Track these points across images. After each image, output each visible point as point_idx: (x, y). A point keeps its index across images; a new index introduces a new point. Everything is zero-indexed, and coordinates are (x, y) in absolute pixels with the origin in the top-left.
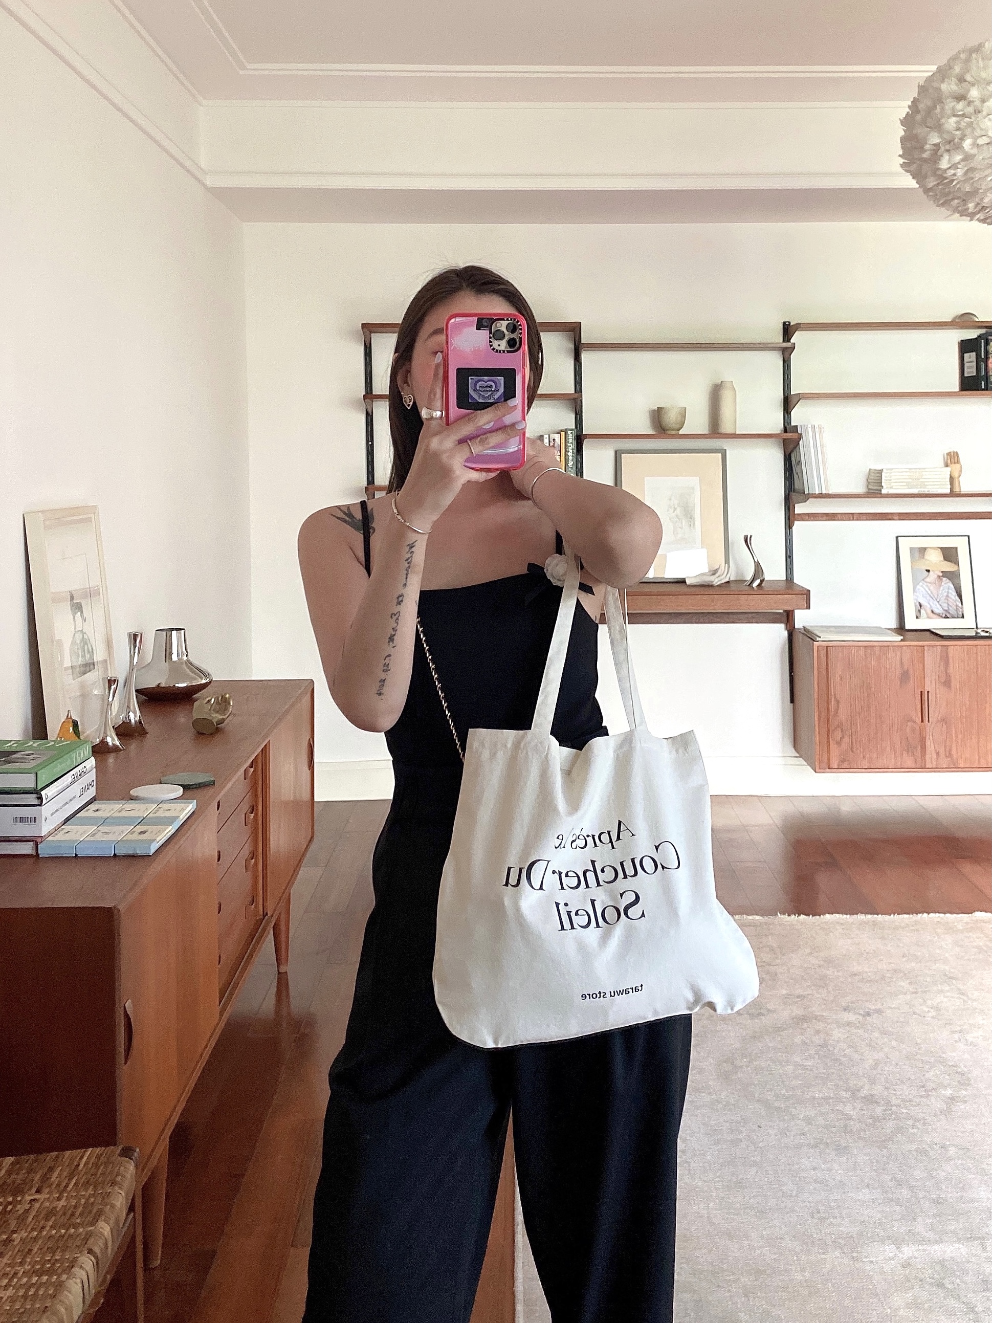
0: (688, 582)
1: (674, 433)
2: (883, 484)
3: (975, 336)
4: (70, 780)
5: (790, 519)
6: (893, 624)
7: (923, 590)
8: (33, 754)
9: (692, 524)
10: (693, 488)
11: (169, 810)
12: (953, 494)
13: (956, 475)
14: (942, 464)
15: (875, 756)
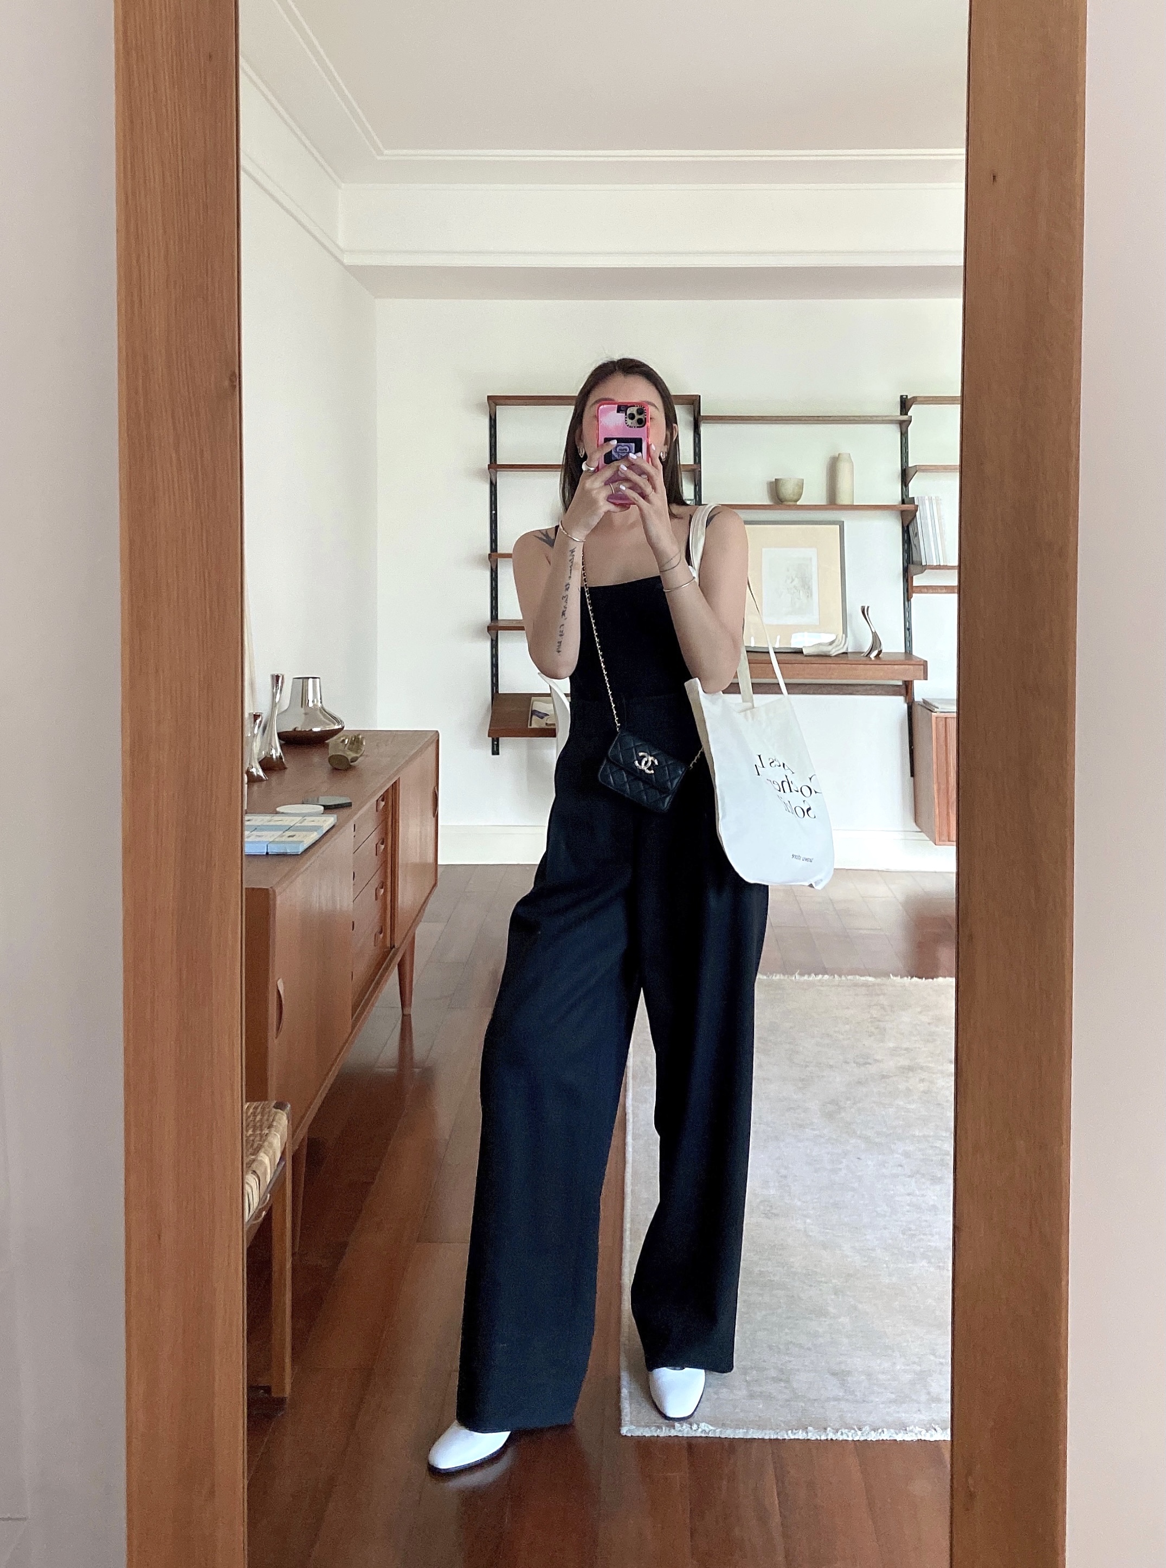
0: (805, 652)
1: (791, 503)
5: (908, 591)
9: (809, 594)
10: (811, 559)
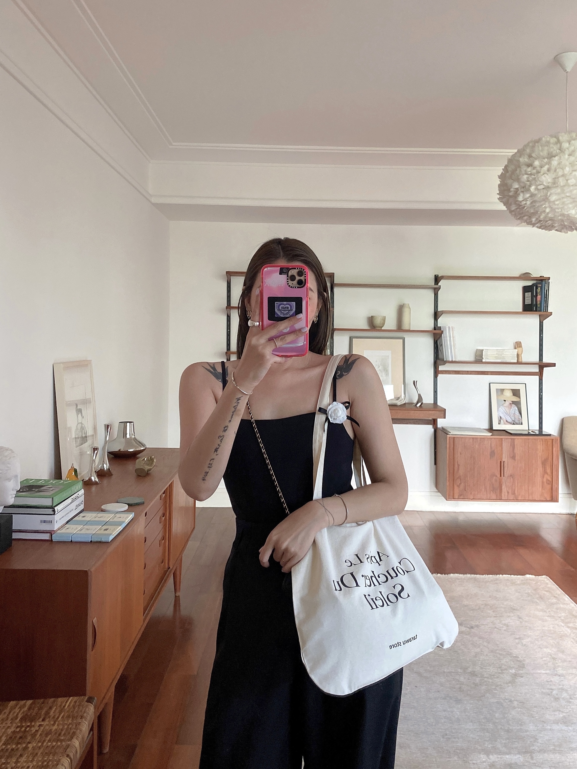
1: (379, 328)
2: (483, 357)
3: (531, 284)
4: (70, 501)
5: (436, 373)
6: (486, 426)
7: (502, 410)
8: (52, 487)
9: (387, 374)
10: (388, 356)
11: (120, 517)
12: (518, 363)
13: (520, 353)
14: (513, 348)
15: (476, 493)
